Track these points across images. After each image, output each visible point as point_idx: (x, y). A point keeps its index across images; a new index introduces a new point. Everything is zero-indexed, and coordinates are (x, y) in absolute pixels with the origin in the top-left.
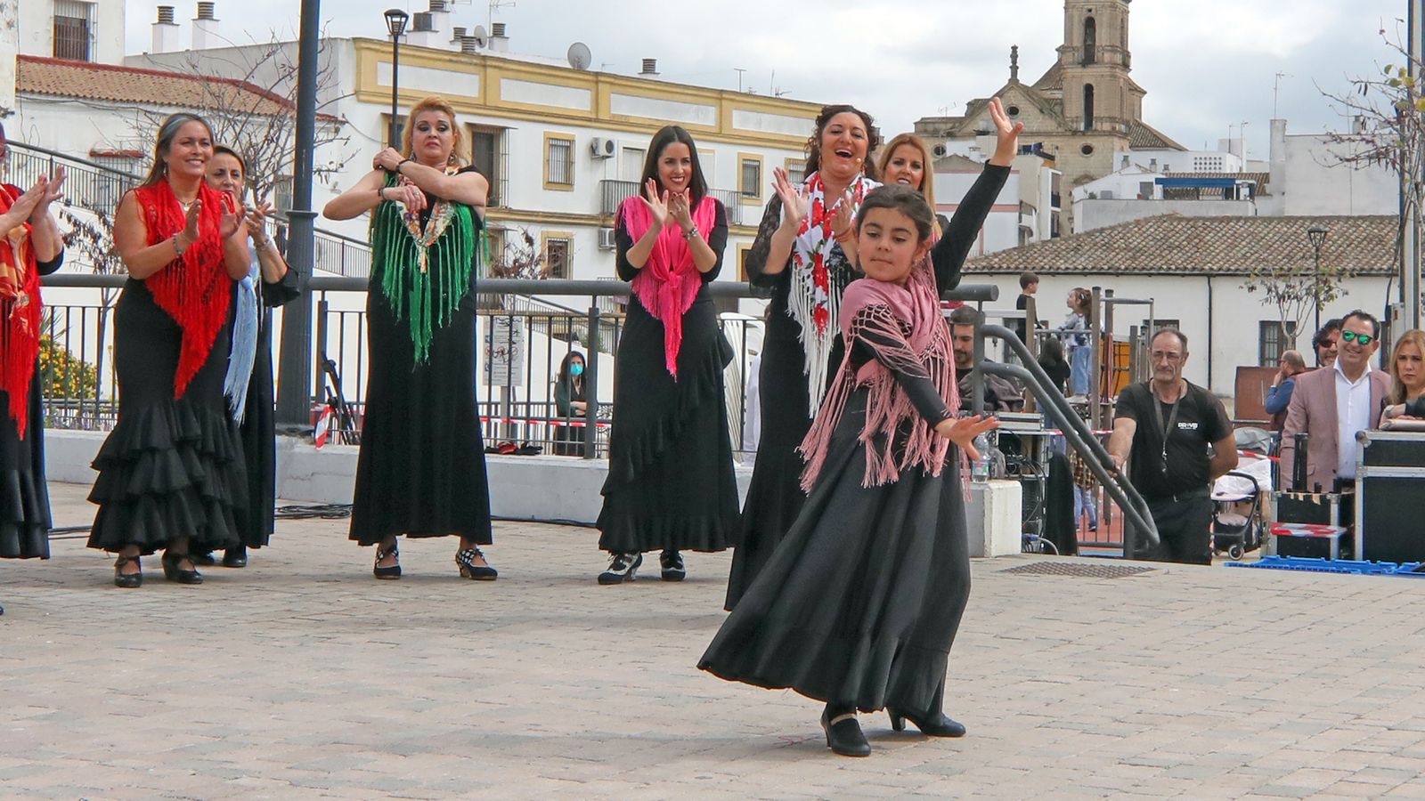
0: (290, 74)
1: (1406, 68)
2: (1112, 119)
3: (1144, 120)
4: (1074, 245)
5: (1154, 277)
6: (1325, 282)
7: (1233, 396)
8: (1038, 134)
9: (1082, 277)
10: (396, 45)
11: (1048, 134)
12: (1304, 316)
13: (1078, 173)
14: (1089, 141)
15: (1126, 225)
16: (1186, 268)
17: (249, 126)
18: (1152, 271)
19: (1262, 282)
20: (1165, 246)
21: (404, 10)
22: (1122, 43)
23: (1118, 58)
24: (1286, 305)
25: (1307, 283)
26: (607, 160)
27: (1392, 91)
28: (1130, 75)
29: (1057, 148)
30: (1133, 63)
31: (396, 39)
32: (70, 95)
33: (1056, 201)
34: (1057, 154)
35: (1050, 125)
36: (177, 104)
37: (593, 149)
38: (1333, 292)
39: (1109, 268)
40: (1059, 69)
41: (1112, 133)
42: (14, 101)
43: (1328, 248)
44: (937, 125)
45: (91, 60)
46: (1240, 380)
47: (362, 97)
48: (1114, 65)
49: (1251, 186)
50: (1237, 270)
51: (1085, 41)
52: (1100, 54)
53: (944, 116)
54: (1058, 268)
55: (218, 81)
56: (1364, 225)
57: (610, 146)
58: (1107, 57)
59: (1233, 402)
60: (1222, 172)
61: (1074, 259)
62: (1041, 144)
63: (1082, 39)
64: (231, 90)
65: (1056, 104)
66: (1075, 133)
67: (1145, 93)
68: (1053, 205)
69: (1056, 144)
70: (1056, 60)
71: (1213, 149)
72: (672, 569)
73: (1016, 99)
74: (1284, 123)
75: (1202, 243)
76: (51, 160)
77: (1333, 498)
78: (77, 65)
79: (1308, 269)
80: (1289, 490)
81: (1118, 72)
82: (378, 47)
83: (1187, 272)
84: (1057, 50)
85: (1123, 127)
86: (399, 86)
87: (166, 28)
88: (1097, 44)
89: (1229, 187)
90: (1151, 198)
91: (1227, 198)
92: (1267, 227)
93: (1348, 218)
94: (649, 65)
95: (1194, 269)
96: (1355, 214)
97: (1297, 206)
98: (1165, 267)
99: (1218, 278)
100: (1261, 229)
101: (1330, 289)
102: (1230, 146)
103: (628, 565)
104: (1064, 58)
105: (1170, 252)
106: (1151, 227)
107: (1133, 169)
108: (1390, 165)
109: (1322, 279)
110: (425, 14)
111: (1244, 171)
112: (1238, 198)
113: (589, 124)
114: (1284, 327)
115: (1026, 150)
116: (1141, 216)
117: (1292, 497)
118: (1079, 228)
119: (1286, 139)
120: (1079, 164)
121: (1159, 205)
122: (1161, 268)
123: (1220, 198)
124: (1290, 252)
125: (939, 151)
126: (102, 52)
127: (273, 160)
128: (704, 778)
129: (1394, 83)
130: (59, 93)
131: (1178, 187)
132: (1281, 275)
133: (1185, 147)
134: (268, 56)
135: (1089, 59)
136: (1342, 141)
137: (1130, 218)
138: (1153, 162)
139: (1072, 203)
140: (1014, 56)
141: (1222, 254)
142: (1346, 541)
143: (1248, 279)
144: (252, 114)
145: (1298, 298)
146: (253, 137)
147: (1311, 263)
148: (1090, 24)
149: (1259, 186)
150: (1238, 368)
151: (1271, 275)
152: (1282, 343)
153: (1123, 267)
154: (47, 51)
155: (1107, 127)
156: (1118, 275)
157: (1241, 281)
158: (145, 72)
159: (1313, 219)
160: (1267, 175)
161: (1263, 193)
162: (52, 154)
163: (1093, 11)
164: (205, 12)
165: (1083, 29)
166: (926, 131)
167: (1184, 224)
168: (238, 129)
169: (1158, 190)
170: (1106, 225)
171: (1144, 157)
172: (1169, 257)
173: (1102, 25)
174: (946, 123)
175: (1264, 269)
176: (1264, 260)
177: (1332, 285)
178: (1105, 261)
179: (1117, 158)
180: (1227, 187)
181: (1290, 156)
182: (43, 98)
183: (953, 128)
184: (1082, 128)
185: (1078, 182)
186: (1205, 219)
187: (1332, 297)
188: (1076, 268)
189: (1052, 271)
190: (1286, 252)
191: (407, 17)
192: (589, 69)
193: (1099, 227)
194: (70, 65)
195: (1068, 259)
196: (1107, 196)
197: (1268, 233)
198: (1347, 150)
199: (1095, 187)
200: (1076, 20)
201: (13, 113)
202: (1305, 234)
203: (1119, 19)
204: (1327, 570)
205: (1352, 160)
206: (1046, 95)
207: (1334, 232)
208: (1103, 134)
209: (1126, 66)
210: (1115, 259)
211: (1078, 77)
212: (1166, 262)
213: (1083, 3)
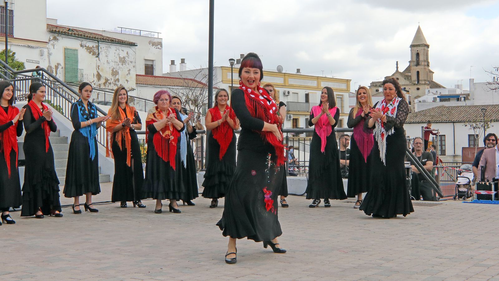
0: (205, 77)
2: (425, 80)
3: (434, 80)
4: (415, 115)
5: (438, 123)
7: (461, 155)
8: (404, 85)
9: (418, 124)
10: (232, 68)
11: (407, 85)
12: (481, 132)
13: (416, 95)
14: (418, 87)
15: (429, 109)
16: (447, 121)
17: (195, 91)
18: (437, 122)
19: (469, 124)
20: (441, 115)
21: (234, 59)
22: (427, 59)
23: (426, 64)
24: (476, 130)
25: (482, 124)
26: (288, 96)
28: (429, 68)
30: (430, 65)
31: (232, 66)
32: (149, 84)
34: (410, 90)
35: (407, 82)
36: (176, 86)
37: (284, 94)
39: (425, 121)
40: (410, 67)
41: (425, 84)
42: (135, 86)
43: (487, 114)
44: (376, 84)
45: (154, 75)
46: (464, 151)
47: (223, 82)
48: (425, 65)
49: (464, 97)
50: (461, 121)
51: (417, 59)
52: (421, 63)
53: (378, 81)
54: (411, 122)
55: (187, 79)
56: (497, 107)
57: (289, 92)
58: (423, 63)
59: (461, 157)
60: (456, 94)
62: (405, 88)
63: (416, 59)
64: (191, 82)
65: (409, 77)
66: (414, 84)
67: (434, 73)
69: (410, 88)
70: (409, 65)
71: (453, 87)
72: (327, 204)
73: (397, 76)
74: (473, 79)
75: (451, 114)
76: (145, 101)
77: (492, 183)
78: (151, 76)
79: (481, 120)
80: (480, 181)
81: (426, 67)
82: (227, 69)
83: (447, 122)
84: (409, 62)
85: (428, 82)
86: (233, 79)
87: (173, 65)
88: (420, 60)
90: (436, 101)
91: (458, 101)
92: (469, 108)
93: (493, 105)
94: (298, 71)
95: (449, 120)
96: (495, 104)
97: (477, 103)
98: (441, 120)
99: (456, 123)
101: (488, 125)
102: (458, 86)
103: (317, 203)
104: (411, 64)
106: (437, 109)
107: (431, 94)
109: (486, 122)
110: (239, 59)
111: (462, 93)
112: (461, 101)
113: (283, 87)
114: (475, 136)
116: (434, 106)
118: (416, 110)
119: (474, 84)
121: (439, 103)
122: (440, 121)
123: (456, 101)
124: (476, 115)
125: (377, 91)
126: (157, 73)
127: (202, 99)
128: (322, 262)
130: (146, 84)
131: (443, 98)
132: (475, 122)
133: (445, 87)
134: (200, 72)
135: (418, 64)
137: (431, 107)
138: (437, 92)
139: (414, 103)
140: (397, 64)
141: (457, 116)
143: (464, 123)
144: (196, 87)
145: (479, 128)
146: (196, 93)
147: (482, 118)
148: (418, 54)
149: (467, 97)
150: (463, 148)
151: (471, 122)
152: (475, 140)
154: (143, 73)
155: (423, 82)
157: (463, 124)
158: (168, 78)
159: (483, 106)
160: (469, 94)
161: (468, 99)
162: (145, 100)
163: (419, 51)
164: (183, 61)
165: (416, 56)
166: (373, 85)
167: (446, 108)
168: (193, 92)
169: (438, 99)
170: (424, 109)
171: (434, 90)
172: (442, 118)
173: (421, 55)
174: (379, 83)
175: (469, 120)
176: (469, 118)
178: (424, 119)
179: (427, 91)
180: (458, 98)
181: (475, 89)
182: (143, 85)
184: (417, 83)
185: (416, 98)
186: (452, 107)
187: (489, 127)
188: (416, 121)
189: (409, 122)
190: (475, 115)
191: (235, 60)
192: (283, 72)
193: (422, 110)
194: (149, 76)
195: (414, 119)
196: (424, 101)
197: (470, 110)
198: (492, 86)
199: (420, 99)
200: (414, 54)
201: (135, 89)
202: (480, 110)
203: (426, 53)
204: (492, 204)
205: (495, 89)
206: (406, 74)
207: (489, 109)
208: (422, 84)
209: (428, 65)
210: (427, 119)
211: (415, 69)
212: (441, 119)
213: (416, 49)
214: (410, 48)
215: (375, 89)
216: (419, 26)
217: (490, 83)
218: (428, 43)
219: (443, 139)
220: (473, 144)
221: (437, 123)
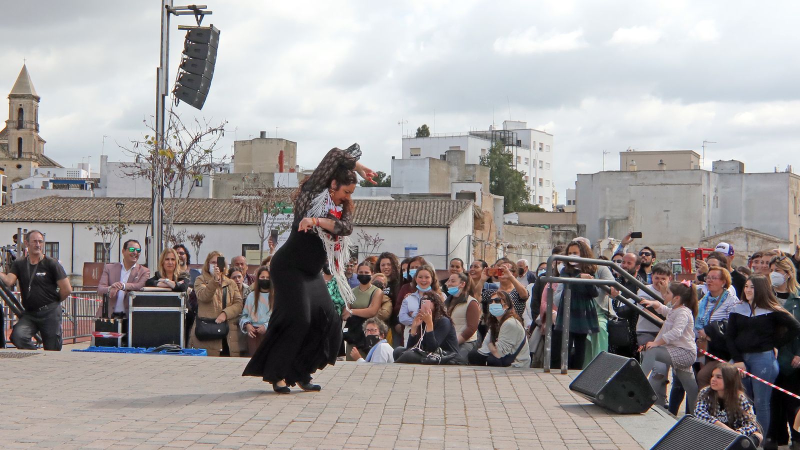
1: (155, 137)
2: (31, 153)
3: (45, 154)
4: (12, 208)
5: (48, 223)
6: (123, 226)
7: (82, 274)
9: (15, 223)
12: (114, 240)
13: (15, 176)
14: (20, 163)
15: (36, 200)
16: (62, 219)
19: (95, 226)
20: (53, 210)
22: (35, 120)
23: (34, 126)
24: (105, 236)
25: (115, 227)
27: (149, 146)
28: (38, 134)
29: (5, 165)
30: (40, 129)
33: (4, 189)
34: (5, 168)
35: (2, 155)
38: (126, 230)
39: (28, 219)
40: (7, 130)
41: (31, 159)
43: (125, 211)
46: (85, 268)
48: (31, 130)
49: (92, 184)
50: (85, 220)
51: (18, 118)
56: (141, 202)
58: (28, 126)
59: (82, 278)
60: (79, 177)
61: (12, 215)
65: (5, 146)
66: (13, 159)
67: (46, 142)
68: (3, 191)
69: (4, 164)
70: (5, 127)
71: (76, 167)
74: (107, 157)
75: (70, 209)
77: (119, 320)
79: (116, 220)
80: (100, 318)
81: (34, 133)
83: (63, 221)
84: (5, 122)
85: (35, 157)
88: (24, 120)
89: (83, 184)
90: (47, 188)
91: (81, 189)
92: (98, 202)
93: (133, 199)
95: (66, 220)
96: (137, 197)
97: (112, 193)
98: (53, 219)
99: (76, 224)
100: (96, 203)
101: (125, 229)
102: (84, 166)
104: (9, 125)
105: (55, 212)
106: (47, 201)
108: (148, 178)
109: (121, 225)
111: (89, 177)
112: (86, 189)
114: (105, 245)
116: (44, 196)
117: (102, 321)
118: (15, 201)
119: (108, 164)
120: (16, 173)
122: (51, 219)
123: (78, 189)
124: (108, 213)
129: (150, 143)
131: (60, 184)
132: (104, 223)
133: (62, 166)
135: (20, 126)
136: (127, 167)
137: (38, 197)
138: (49, 172)
139: (12, 190)
141: (78, 213)
142: (125, 340)
143: (89, 225)
145: (111, 233)
147: (117, 218)
148: (21, 111)
149: (96, 183)
150: (85, 263)
151: (99, 223)
152: (104, 252)
153: (34, 219)
155: (28, 156)
156: (31, 222)
157: (86, 225)
159: (119, 199)
160: (99, 179)
161: (97, 187)
163: (22, 106)
165: (17, 113)
167: (61, 200)
169: (51, 184)
170: (27, 200)
171: (45, 170)
172: (55, 214)
173: (26, 112)
175: (97, 220)
176: (97, 216)
177: (125, 227)
178: (26, 216)
179: (33, 172)
180: (82, 184)
181: (108, 172)
184: (17, 157)
185: (14, 180)
186: (71, 198)
187: (125, 233)
188: (12, 219)
190: (106, 213)
193: (23, 201)
196: (28, 187)
197: (99, 205)
198: (129, 170)
199: (22, 183)
200: (14, 108)
202: (115, 205)
203: (34, 110)
204: (116, 352)
205: (132, 175)
207: (127, 204)
208: (27, 159)
209: (37, 130)
210: (31, 215)
211: (16, 134)
212: (53, 217)
213: (17, 101)
214: (9, 100)
216: (25, 65)
217: (125, 165)
218: (38, 94)
219: (55, 248)
220: (101, 258)
221: (46, 222)
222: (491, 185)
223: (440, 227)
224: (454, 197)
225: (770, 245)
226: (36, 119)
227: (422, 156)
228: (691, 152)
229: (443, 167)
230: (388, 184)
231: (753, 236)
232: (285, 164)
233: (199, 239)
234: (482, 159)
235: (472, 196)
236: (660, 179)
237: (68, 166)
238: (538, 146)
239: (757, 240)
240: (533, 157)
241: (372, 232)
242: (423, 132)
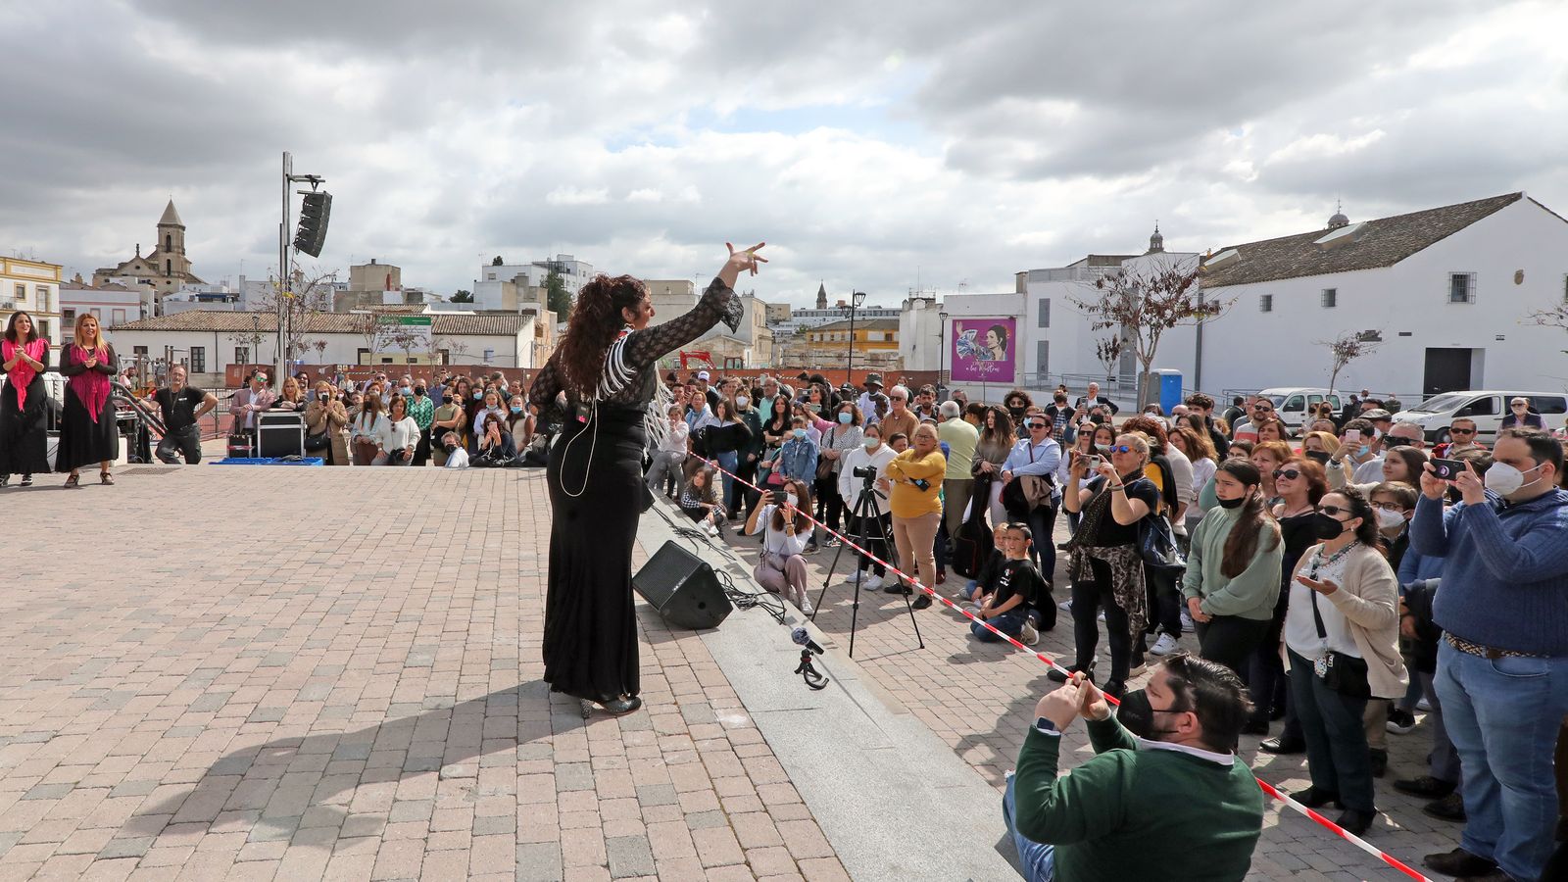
2: (179, 272)
3: (191, 273)
4: (163, 320)
5: (194, 332)
7: (225, 373)
8: (148, 277)
9: (166, 332)
11: (152, 276)
13: (165, 291)
14: (170, 280)
18: (193, 329)
19: (234, 334)
20: (199, 321)
23: (181, 251)
28: (185, 257)
30: (187, 252)
33: (156, 301)
34: (156, 284)
35: (153, 273)
40: (156, 253)
41: (179, 277)
43: (260, 323)
44: (106, 271)
48: (179, 253)
49: (232, 298)
50: (225, 330)
51: (167, 244)
52: (173, 248)
53: (110, 267)
58: (176, 250)
60: (221, 292)
61: (162, 325)
62: (149, 281)
63: (165, 243)
65: (155, 266)
66: (164, 276)
67: (191, 263)
68: (155, 303)
69: (156, 280)
70: (155, 250)
71: (218, 283)
73: (139, 263)
74: (245, 276)
75: (213, 320)
77: (250, 436)
79: (253, 330)
81: (181, 255)
83: (208, 330)
84: (155, 246)
88: (172, 245)
90: (194, 301)
91: (223, 302)
93: (268, 313)
99: (219, 332)
100: (235, 315)
102: (225, 283)
104: (158, 250)
105: (201, 323)
107: (187, 290)
111: (230, 292)
112: (227, 302)
115: (144, 282)
118: (165, 312)
119: (245, 282)
120: (165, 288)
122: (197, 329)
123: (221, 302)
125: (107, 281)
131: (205, 298)
133: (207, 283)
135: (169, 249)
138: (195, 288)
139: (163, 302)
140: (138, 247)
143: (231, 333)
147: (254, 328)
148: (169, 238)
149: (235, 298)
150: (227, 365)
153: (182, 328)
155: (176, 275)
156: (180, 331)
160: (238, 294)
161: (237, 301)
163: (170, 233)
165: (165, 239)
166: (99, 274)
167: (206, 313)
169: (197, 298)
170: (175, 312)
171: (191, 286)
172: (200, 325)
173: (173, 238)
174: (110, 270)
175: (236, 330)
178: (175, 326)
179: (181, 287)
180: (223, 298)
181: (247, 288)
183: (112, 273)
184: (166, 275)
185: (165, 294)
186: (215, 310)
188: (163, 328)
190: (244, 324)
196: (177, 300)
199: (171, 297)
200: (163, 236)
203: (180, 236)
204: (247, 464)
206: (151, 262)
208: (175, 277)
209: (184, 253)
210: (179, 325)
211: (164, 256)
213: (165, 230)
214: (157, 228)
215: (103, 278)
216: (171, 200)
217: (261, 284)
218: (184, 224)
219: (201, 352)
222: (548, 302)
223: (510, 335)
224: (520, 313)
225: (740, 347)
226: (182, 244)
227: (498, 279)
228: (687, 281)
229: (513, 288)
230: (471, 300)
231: (728, 341)
232: (391, 284)
233: (322, 345)
234: (542, 283)
235: (533, 312)
236: (667, 301)
237: (211, 283)
238: (582, 274)
239: (731, 343)
240: (579, 281)
241: (458, 340)
242: (498, 262)
